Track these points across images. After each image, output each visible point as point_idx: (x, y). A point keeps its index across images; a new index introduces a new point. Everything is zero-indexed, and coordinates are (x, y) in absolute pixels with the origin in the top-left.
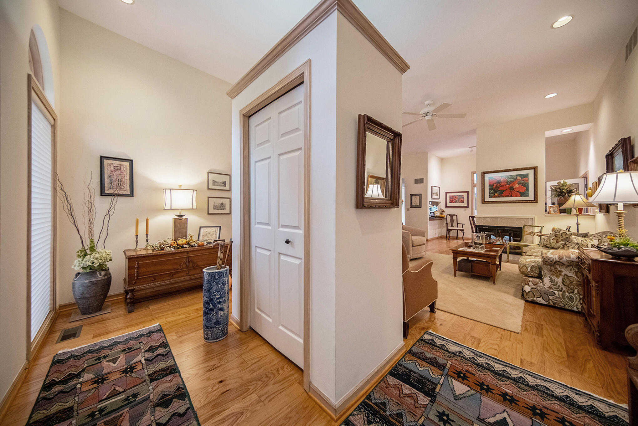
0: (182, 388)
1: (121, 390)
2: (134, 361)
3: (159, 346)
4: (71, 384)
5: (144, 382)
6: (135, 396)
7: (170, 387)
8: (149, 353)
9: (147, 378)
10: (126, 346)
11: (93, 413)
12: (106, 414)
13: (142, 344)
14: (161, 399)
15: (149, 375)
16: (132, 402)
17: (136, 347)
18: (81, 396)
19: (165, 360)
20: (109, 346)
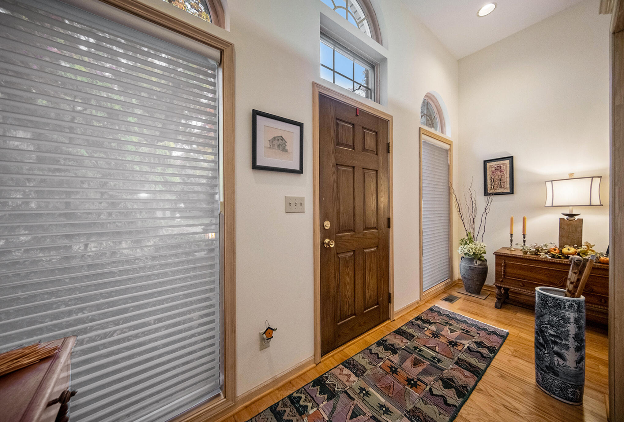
0: (467, 389)
1: (437, 351)
2: (461, 341)
3: (488, 347)
4: (425, 325)
5: (452, 359)
6: (439, 361)
7: (461, 380)
8: (475, 345)
9: (456, 359)
10: (468, 328)
11: (417, 348)
12: (419, 354)
13: (478, 335)
14: (448, 379)
15: (458, 358)
16: (434, 362)
17: (472, 334)
18: (422, 335)
19: (479, 360)
20: (459, 320)
